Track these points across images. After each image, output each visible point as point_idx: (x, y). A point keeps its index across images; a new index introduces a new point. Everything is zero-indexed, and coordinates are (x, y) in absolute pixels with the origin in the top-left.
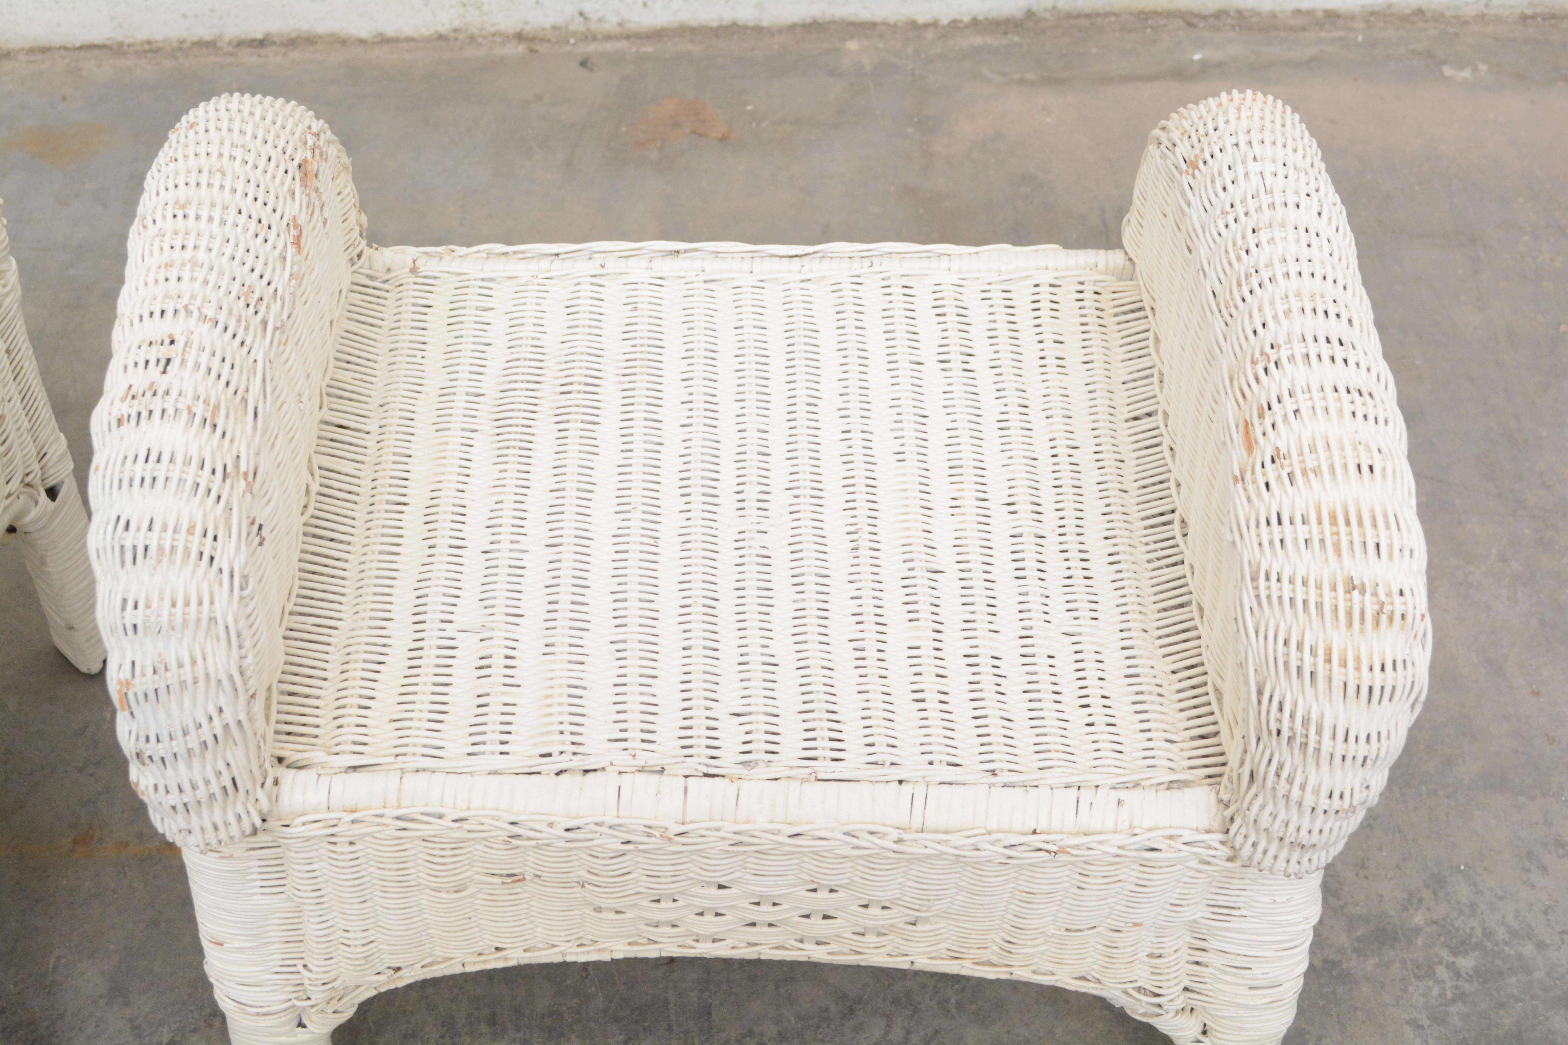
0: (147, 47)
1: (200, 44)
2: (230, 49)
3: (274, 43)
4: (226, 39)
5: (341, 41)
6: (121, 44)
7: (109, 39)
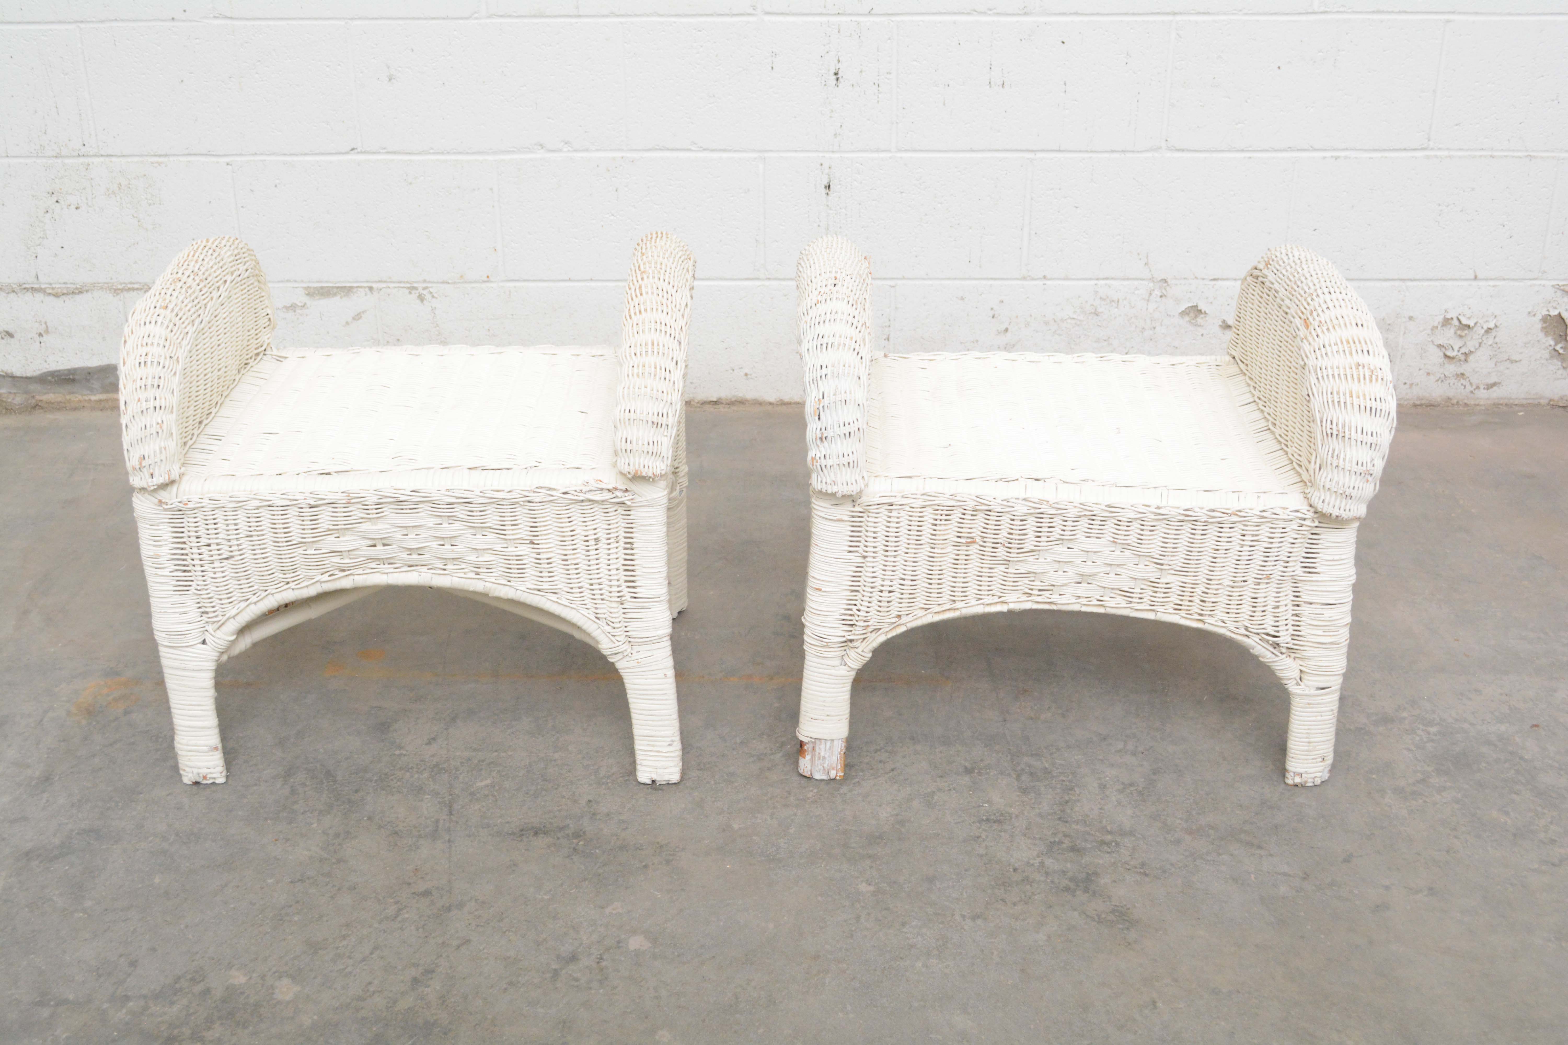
3: (722, 403)
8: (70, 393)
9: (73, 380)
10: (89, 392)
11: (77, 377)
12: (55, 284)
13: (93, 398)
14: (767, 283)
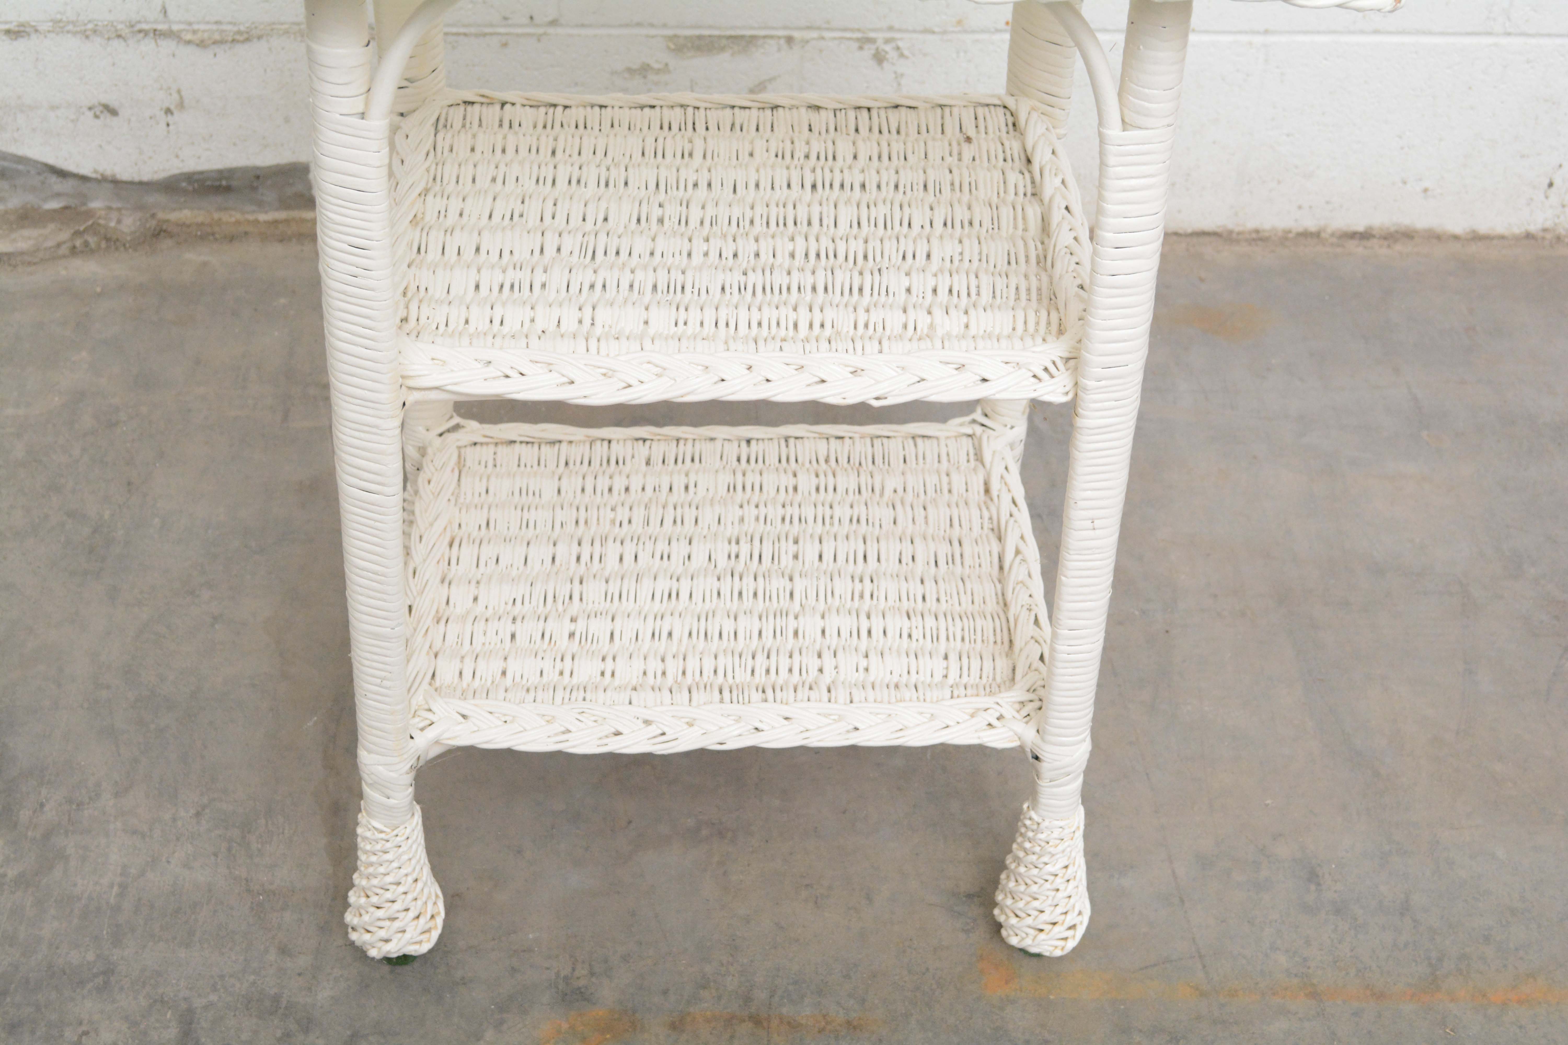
0: (1254, 236)
1: (1305, 235)
2: (1334, 240)
3: (1374, 236)
4: (1329, 231)
5: (1436, 237)
6: (1231, 232)
8: (220, 209)
9: (228, 189)
10: (254, 208)
11: (234, 183)
12: (198, 23)
13: (262, 217)
14: (1504, 41)
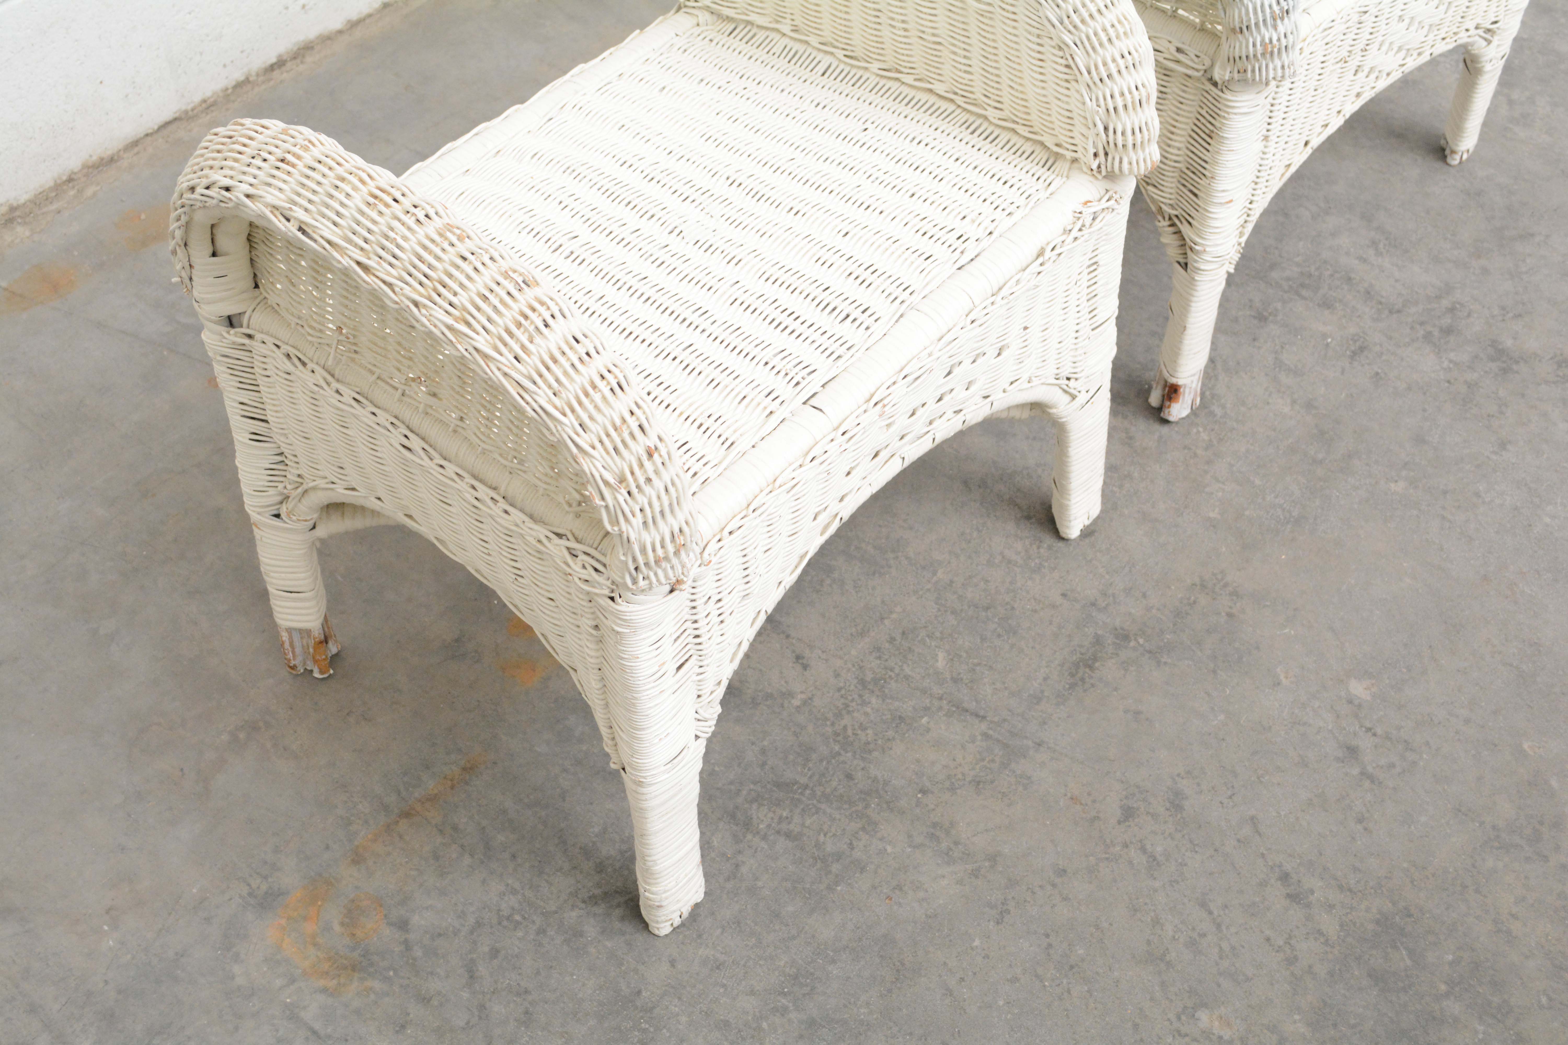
7: (175, 113)
